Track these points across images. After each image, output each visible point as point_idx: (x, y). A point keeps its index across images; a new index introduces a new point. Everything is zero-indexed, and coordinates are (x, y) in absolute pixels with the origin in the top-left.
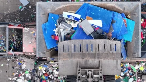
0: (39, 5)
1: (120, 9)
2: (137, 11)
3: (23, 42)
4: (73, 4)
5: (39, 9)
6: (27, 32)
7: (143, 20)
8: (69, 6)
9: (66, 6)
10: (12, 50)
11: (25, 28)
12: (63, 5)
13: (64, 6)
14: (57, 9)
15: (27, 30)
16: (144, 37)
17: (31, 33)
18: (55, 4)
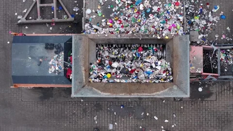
0: (186, 94)
1: (96, 90)
2: (77, 87)
3: (202, 57)
4: (149, 94)
5: (187, 90)
6: (199, 69)
7: (71, 78)
8: (153, 92)
9: (155, 93)
10: (215, 50)
11: (200, 72)
12: (160, 93)
13: (158, 93)
14: (166, 90)
15: (199, 70)
16: (69, 58)
17: (194, 68)
18: (169, 94)
